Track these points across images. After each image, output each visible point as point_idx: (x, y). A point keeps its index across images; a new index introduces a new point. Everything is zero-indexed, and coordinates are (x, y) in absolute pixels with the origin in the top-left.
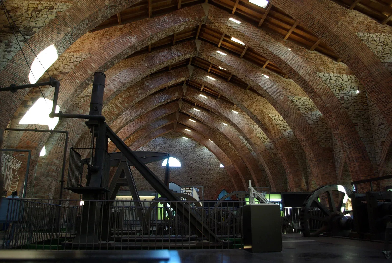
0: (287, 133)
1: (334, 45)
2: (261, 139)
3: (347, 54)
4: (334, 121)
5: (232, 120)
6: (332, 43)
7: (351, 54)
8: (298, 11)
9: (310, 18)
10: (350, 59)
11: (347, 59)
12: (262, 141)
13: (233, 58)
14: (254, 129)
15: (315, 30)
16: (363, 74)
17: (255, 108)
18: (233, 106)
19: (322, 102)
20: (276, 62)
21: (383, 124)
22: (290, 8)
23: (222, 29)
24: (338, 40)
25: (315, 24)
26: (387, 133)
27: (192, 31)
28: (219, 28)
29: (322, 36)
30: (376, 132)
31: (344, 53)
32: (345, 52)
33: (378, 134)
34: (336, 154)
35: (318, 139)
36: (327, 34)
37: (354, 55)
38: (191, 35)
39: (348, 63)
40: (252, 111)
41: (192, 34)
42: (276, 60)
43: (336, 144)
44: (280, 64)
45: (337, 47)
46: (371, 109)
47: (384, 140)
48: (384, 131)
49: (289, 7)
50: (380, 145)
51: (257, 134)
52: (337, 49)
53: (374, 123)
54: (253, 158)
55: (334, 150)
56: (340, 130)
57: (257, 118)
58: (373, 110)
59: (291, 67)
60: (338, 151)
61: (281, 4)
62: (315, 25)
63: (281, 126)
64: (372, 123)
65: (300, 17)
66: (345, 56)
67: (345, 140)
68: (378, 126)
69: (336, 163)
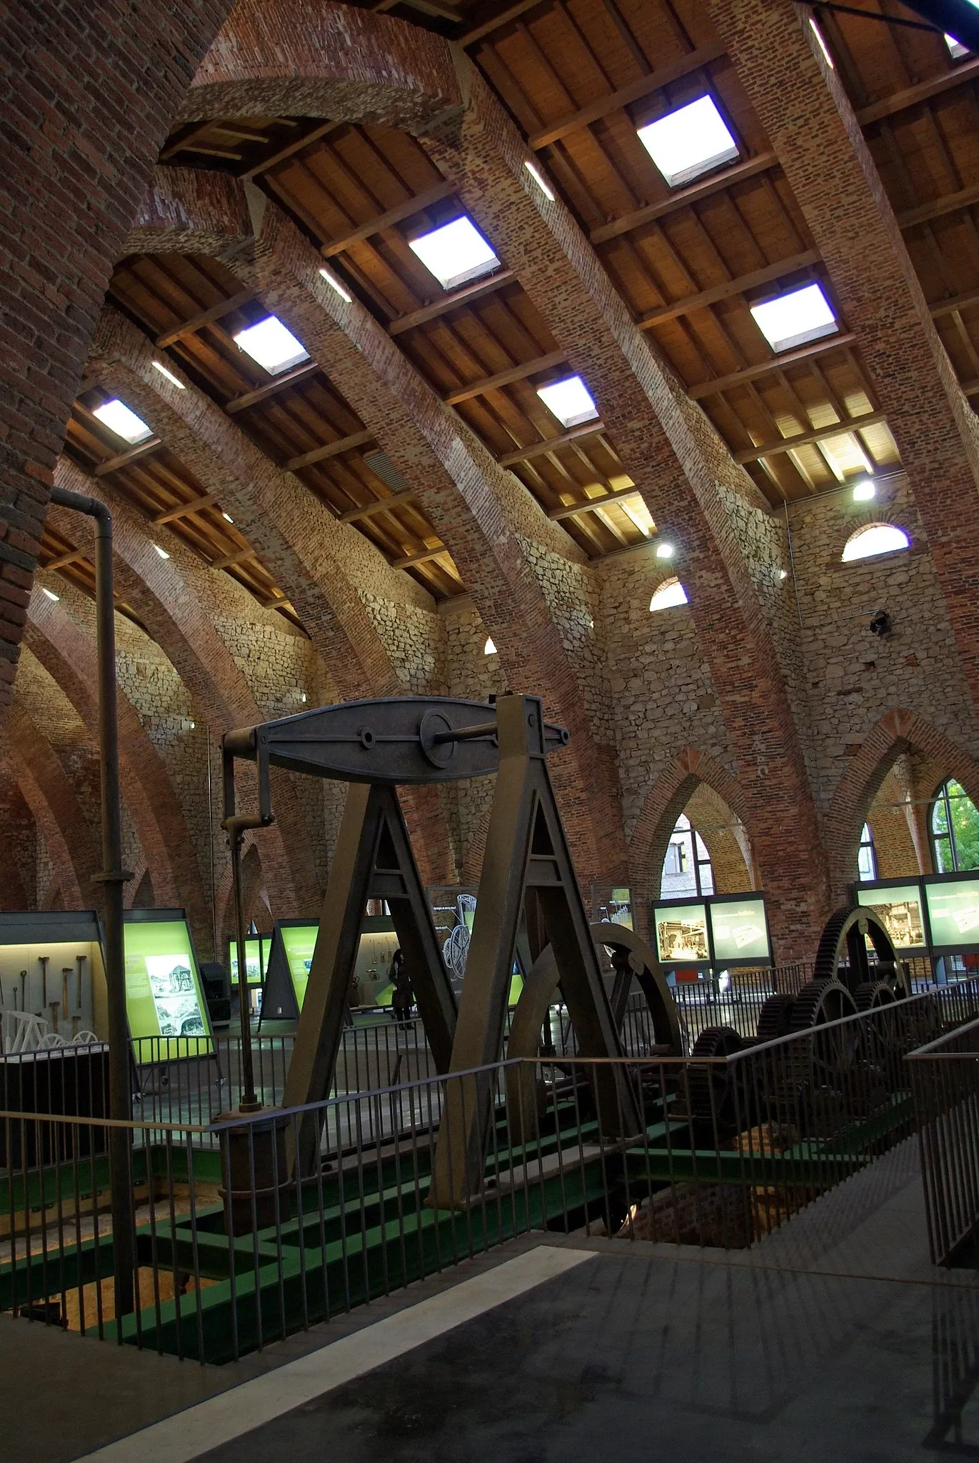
0: (406, 672)
1: (911, 415)
2: (250, 683)
3: (939, 456)
4: (745, 660)
5: (148, 584)
6: (906, 408)
7: (955, 461)
8: (871, 263)
9: (897, 301)
10: (935, 477)
11: (927, 473)
12: (252, 692)
13: (369, 325)
14: (226, 637)
15: (880, 346)
16: (959, 532)
17: (316, 552)
18: (150, 524)
19: (724, 588)
20: (614, 403)
21: (859, 690)
22: (852, 238)
23: (478, 193)
24: (937, 407)
25: (897, 325)
26: (874, 720)
27: (262, 133)
28: (472, 182)
29: (890, 376)
30: (830, 711)
31: (929, 451)
32: (936, 449)
33: (832, 720)
34: (627, 771)
35: (586, 712)
36: (914, 374)
37: (961, 468)
38: (236, 149)
39: (923, 487)
40: (307, 565)
41: (243, 147)
42: (620, 396)
43: (633, 735)
44: (624, 416)
45: (917, 426)
46: (811, 639)
47: (860, 741)
48: (862, 711)
49: (851, 234)
50: (842, 753)
51: (236, 658)
52: (913, 431)
53: (821, 685)
54: (156, 757)
55: (622, 755)
56: (755, 694)
57: (321, 597)
58: (821, 644)
59: (666, 440)
60: (643, 758)
61: (831, 210)
62: (890, 331)
63: (390, 642)
64: (812, 681)
65: (863, 284)
66: (927, 461)
67: (765, 729)
68: (839, 693)
69: (626, 802)
